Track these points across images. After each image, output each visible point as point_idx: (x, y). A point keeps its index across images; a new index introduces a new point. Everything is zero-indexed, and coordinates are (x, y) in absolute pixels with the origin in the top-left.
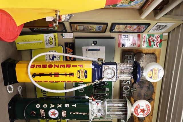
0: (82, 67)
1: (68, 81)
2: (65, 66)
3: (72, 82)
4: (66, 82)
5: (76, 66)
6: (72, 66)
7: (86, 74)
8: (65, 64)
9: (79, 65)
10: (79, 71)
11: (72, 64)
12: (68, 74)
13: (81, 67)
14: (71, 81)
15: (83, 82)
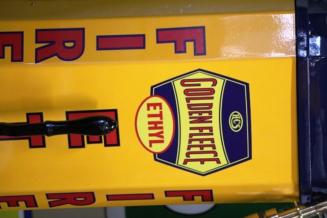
0: (200, 51)
1: (57, 199)
2: (30, 46)
3: (101, 200)
4: (43, 203)
5: (136, 42)
6: (99, 38)
7: (236, 116)
8: (29, 28)
9: (163, 36)
10: (165, 91)
11: (95, 28)
12: (58, 128)
13: (190, 46)
14: (89, 197)
15: (207, 195)
